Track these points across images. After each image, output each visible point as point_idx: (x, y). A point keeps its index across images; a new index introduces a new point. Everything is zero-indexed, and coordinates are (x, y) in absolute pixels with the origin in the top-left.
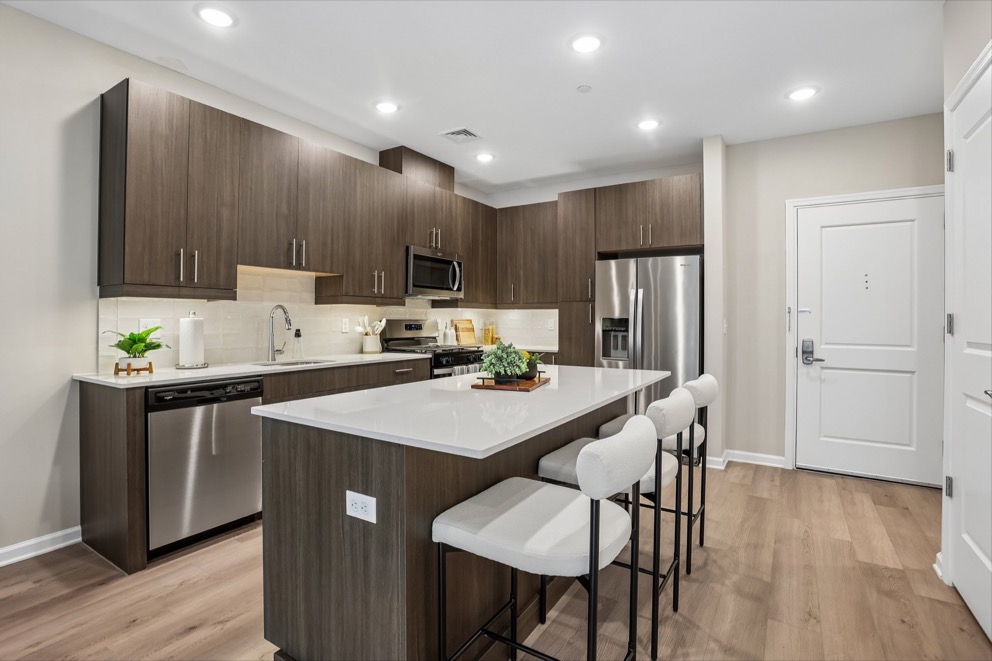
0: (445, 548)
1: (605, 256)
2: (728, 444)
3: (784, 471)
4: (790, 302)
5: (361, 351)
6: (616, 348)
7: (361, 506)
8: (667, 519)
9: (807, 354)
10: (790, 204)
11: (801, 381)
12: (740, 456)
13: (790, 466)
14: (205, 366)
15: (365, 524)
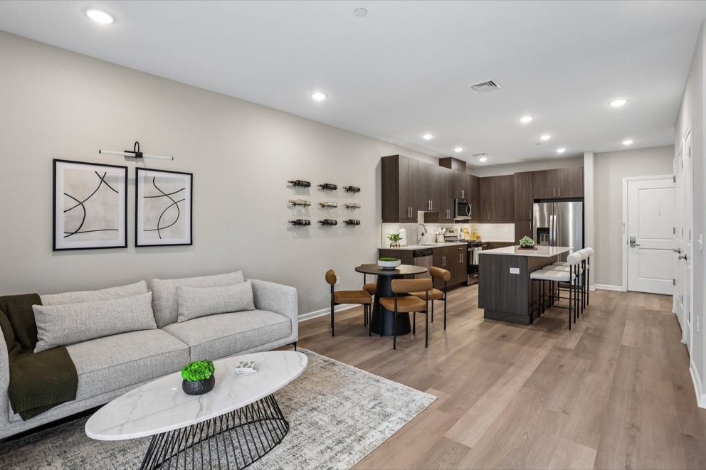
0: (534, 280)
1: (537, 201)
2: (596, 282)
3: (622, 292)
4: (624, 221)
5: (436, 241)
6: (543, 240)
7: (515, 271)
8: (580, 294)
9: (633, 243)
10: (624, 180)
11: (629, 254)
12: (601, 286)
13: (625, 290)
14: (407, 245)
15: (516, 274)
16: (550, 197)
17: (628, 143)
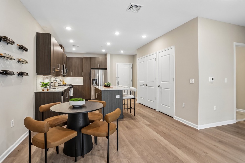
9: (118, 83)
15: (118, 98)
16: (96, 68)
17: (122, 52)
